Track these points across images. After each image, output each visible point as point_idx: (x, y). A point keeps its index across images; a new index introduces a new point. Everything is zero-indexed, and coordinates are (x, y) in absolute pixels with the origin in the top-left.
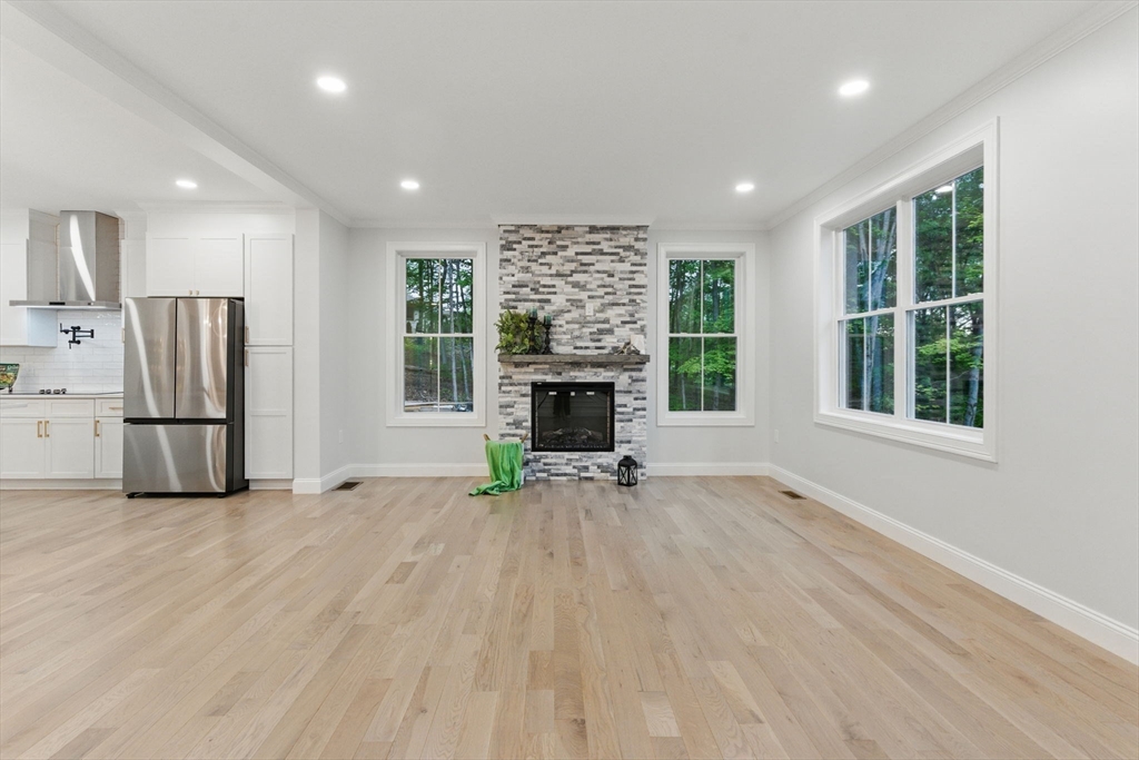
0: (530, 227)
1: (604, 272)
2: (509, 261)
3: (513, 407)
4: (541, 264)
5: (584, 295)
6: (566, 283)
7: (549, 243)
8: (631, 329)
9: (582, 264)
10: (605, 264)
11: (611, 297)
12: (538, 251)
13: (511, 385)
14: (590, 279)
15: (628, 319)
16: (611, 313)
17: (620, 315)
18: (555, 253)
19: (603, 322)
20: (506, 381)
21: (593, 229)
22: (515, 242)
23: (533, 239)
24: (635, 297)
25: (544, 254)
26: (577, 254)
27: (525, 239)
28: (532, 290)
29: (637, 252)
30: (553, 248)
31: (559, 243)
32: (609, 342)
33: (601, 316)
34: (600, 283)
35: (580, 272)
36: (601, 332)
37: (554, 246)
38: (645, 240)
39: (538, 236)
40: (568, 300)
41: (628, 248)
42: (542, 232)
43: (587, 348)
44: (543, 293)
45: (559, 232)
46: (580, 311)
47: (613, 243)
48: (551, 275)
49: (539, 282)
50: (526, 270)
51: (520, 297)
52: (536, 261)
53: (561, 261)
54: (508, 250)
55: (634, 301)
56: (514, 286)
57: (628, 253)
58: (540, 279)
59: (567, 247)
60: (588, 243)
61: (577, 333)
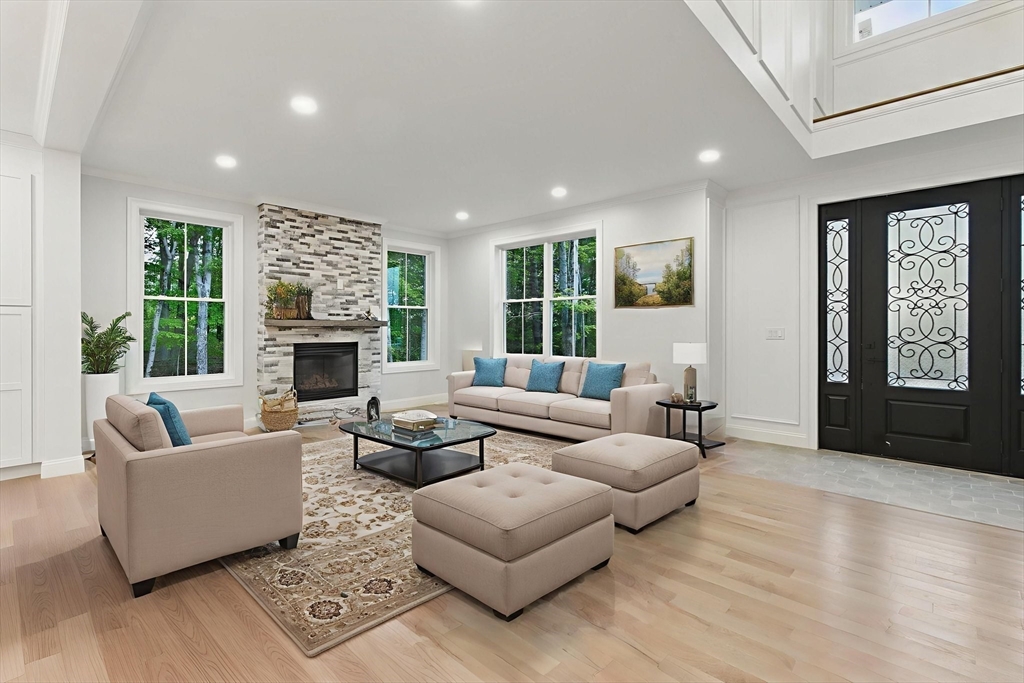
0: (293, 210)
1: (352, 256)
2: (274, 237)
3: (276, 365)
4: (302, 243)
5: (335, 273)
6: (322, 261)
7: (308, 226)
8: (370, 301)
9: (334, 248)
10: (351, 249)
11: (356, 275)
12: (298, 232)
13: (275, 346)
14: (340, 260)
15: (368, 293)
16: (356, 288)
17: (363, 290)
18: (313, 236)
19: (350, 295)
20: (271, 343)
21: (342, 221)
22: (278, 221)
23: (294, 221)
24: (373, 277)
25: (304, 235)
26: (331, 238)
27: (287, 220)
28: (294, 264)
29: (374, 244)
30: (310, 231)
31: (316, 227)
32: (354, 310)
33: (347, 289)
34: (348, 264)
35: (333, 254)
36: (348, 302)
37: (312, 230)
38: (379, 235)
39: (299, 219)
40: (323, 276)
41: (368, 239)
42: (302, 216)
43: (338, 315)
44: (303, 268)
45: (316, 219)
46: (334, 285)
47: (357, 234)
48: (310, 254)
49: (299, 258)
50: (289, 246)
51: (285, 270)
52: (297, 240)
53: (318, 243)
54: (273, 227)
55: (372, 280)
56: (278, 260)
57: (368, 244)
58: (300, 255)
59: (322, 232)
60: (339, 231)
61: (330, 303)
